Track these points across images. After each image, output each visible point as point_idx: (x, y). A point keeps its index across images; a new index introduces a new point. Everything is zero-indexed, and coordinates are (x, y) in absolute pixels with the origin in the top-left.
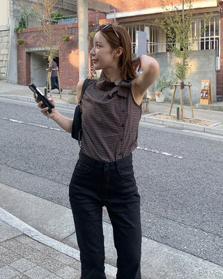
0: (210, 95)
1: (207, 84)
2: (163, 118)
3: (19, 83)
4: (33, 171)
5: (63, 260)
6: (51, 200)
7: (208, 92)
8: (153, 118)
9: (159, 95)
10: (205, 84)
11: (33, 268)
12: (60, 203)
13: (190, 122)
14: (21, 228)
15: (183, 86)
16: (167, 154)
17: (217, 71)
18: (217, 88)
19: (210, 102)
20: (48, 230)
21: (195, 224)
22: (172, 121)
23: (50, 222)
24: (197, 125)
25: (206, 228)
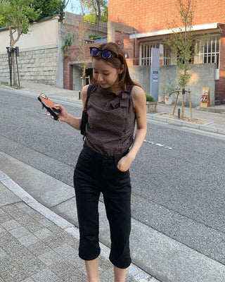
0: (209, 100)
1: (207, 91)
2: (167, 117)
3: (64, 88)
4: (48, 154)
5: (44, 223)
6: (54, 176)
7: (208, 97)
8: (160, 117)
9: (167, 99)
10: (205, 91)
11: (17, 228)
12: (59, 179)
13: (189, 120)
14: (22, 197)
15: (184, 92)
16: (159, 145)
17: (216, 81)
18: (216, 94)
19: (209, 105)
20: (43, 199)
21: (162, 203)
22: (173, 120)
23: (47, 193)
24: (194, 123)
25: (170, 206)
